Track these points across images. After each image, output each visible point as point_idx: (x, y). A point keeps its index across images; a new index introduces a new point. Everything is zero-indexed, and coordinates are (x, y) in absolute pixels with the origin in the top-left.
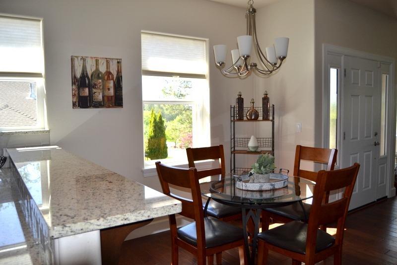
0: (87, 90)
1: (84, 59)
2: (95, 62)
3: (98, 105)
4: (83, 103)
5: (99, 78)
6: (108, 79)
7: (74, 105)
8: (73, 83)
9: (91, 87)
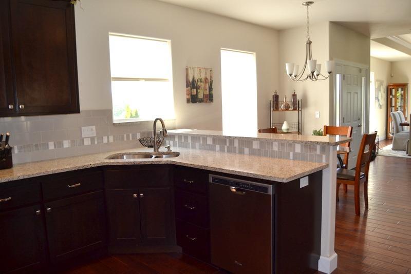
0: (195, 90)
1: (193, 69)
2: (199, 71)
3: (201, 101)
4: (193, 99)
5: (201, 81)
6: (206, 83)
7: (188, 101)
8: (187, 86)
9: (197, 88)
